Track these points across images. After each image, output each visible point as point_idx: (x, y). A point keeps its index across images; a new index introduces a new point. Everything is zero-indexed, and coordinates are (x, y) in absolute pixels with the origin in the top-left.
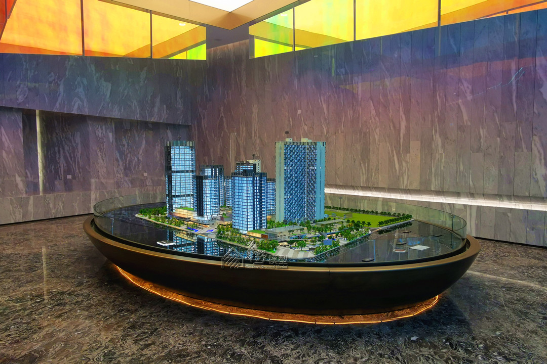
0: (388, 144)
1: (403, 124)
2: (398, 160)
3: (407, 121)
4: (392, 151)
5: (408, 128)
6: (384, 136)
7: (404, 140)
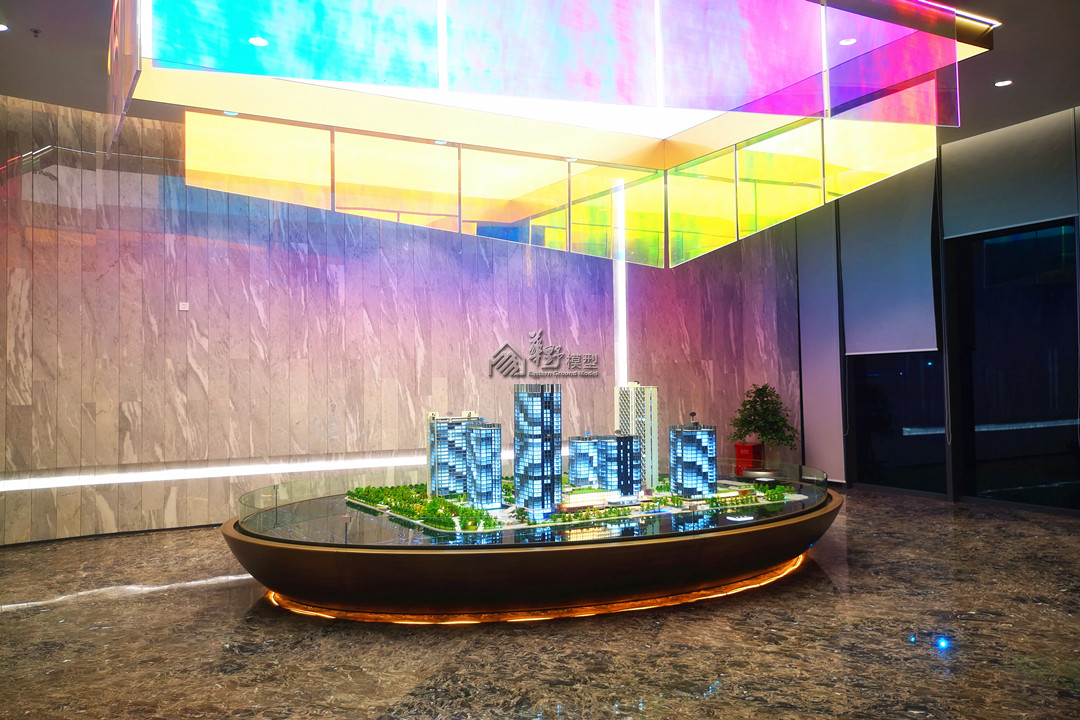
0: (397, 381)
1: (421, 352)
2: (414, 404)
3: (426, 347)
4: (404, 392)
5: (428, 359)
6: (389, 368)
7: (423, 375)
